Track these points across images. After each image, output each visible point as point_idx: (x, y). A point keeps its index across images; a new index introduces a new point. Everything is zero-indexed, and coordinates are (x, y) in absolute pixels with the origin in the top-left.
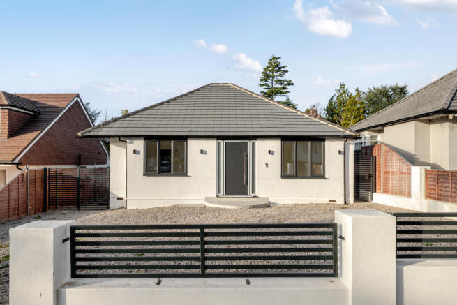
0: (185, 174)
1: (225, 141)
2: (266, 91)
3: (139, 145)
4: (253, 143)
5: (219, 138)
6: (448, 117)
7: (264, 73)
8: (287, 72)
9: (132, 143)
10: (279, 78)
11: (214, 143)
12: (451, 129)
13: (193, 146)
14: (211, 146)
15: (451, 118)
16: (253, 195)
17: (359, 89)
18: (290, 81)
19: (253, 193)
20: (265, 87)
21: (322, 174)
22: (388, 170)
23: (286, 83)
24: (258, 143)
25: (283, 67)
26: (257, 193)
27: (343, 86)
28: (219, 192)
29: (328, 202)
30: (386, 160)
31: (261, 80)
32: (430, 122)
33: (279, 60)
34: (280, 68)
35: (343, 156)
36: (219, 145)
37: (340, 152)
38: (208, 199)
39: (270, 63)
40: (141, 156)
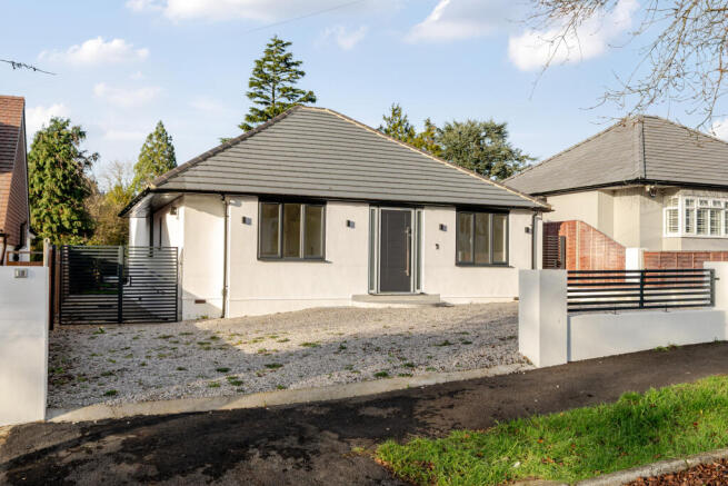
0: (322, 259)
1: (381, 209)
2: (262, 108)
3: (251, 208)
4: (419, 213)
5: (373, 203)
6: (644, 188)
7: (259, 71)
8: (302, 74)
9: (239, 205)
10: (288, 85)
11: (365, 210)
12: (643, 204)
13: (335, 215)
14: (361, 214)
15: (648, 189)
16: (418, 292)
17: (432, 122)
18: (311, 93)
19: (418, 288)
20: (258, 99)
21: (504, 260)
22: (586, 254)
23: (302, 96)
24: (425, 213)
25: (296, 64)
26: (423, 289)
27: (396, 112)
28: (371, 287)
29: (512, 300)
30: (583, 242)
31: (252, 84)
32: (614, 193)
33: (288, 50)
34: (288, 65)
35: (530, 236)
36: (372, 214)
37: (527, 230)
38: (356, 298)
39: (269, 52)
40: (253, 229)
